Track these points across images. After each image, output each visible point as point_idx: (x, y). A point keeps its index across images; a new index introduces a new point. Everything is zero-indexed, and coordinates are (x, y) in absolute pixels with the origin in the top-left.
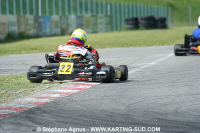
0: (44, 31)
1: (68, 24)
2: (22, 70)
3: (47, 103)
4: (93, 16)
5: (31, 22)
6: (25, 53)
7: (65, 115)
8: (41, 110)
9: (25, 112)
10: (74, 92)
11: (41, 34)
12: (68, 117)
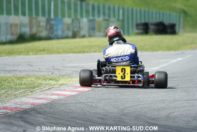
0: (55, 33)
1: (80, 27)
2: (26, 71)
3: (43, 104)
4: (105, 20)
5: (43, 24)
6: (33, 54)
7: (59, 117)
8: (36, 111)
9: (20, 112)
10: (72, 94)
11: (52, 36)
12: (61, 119)
